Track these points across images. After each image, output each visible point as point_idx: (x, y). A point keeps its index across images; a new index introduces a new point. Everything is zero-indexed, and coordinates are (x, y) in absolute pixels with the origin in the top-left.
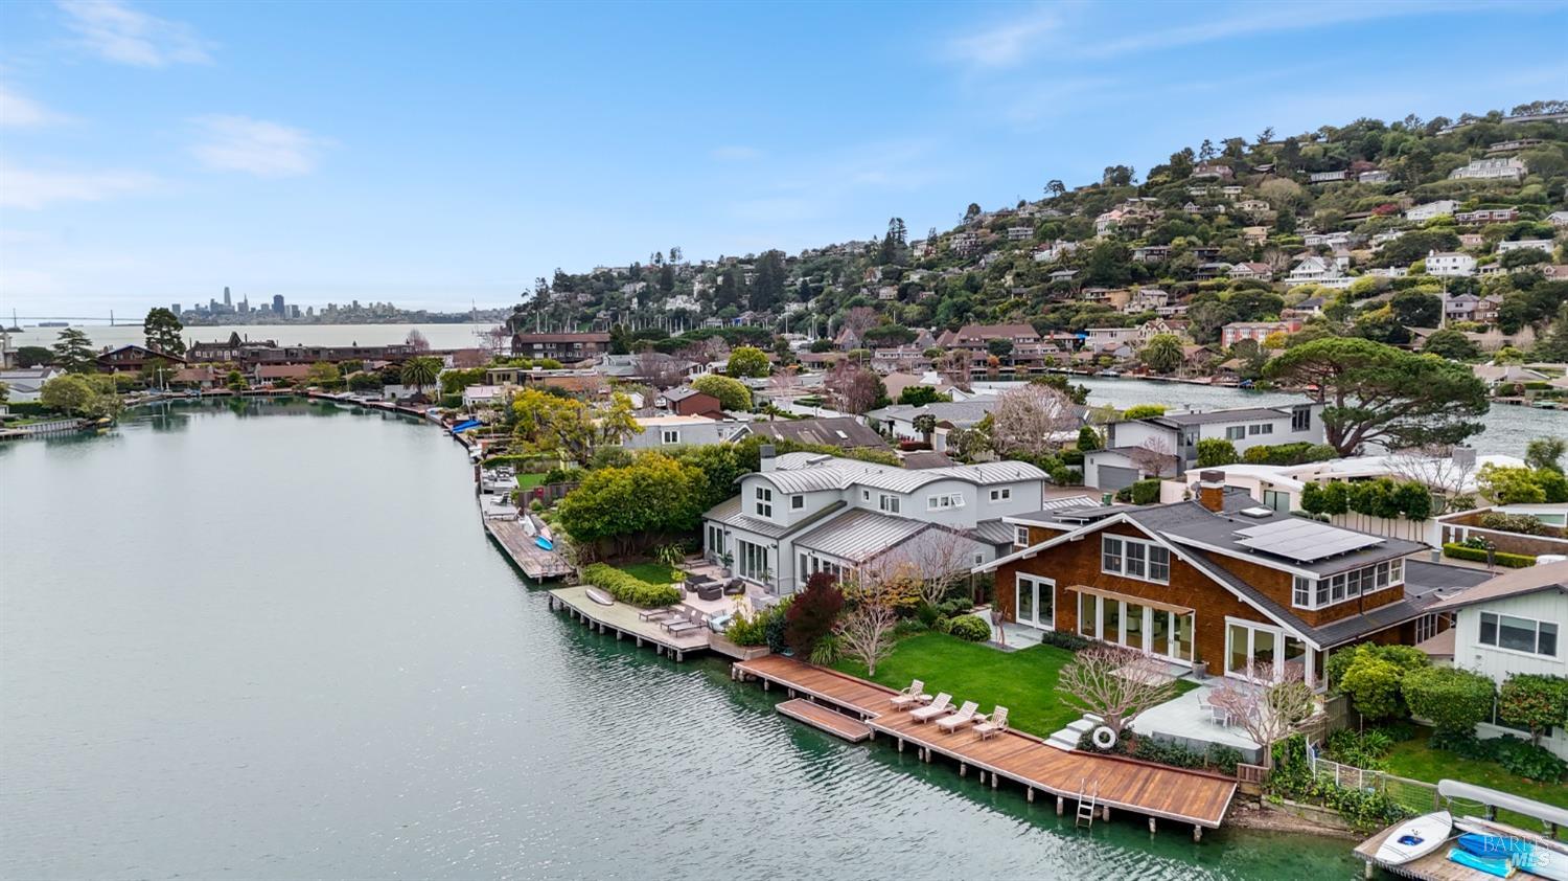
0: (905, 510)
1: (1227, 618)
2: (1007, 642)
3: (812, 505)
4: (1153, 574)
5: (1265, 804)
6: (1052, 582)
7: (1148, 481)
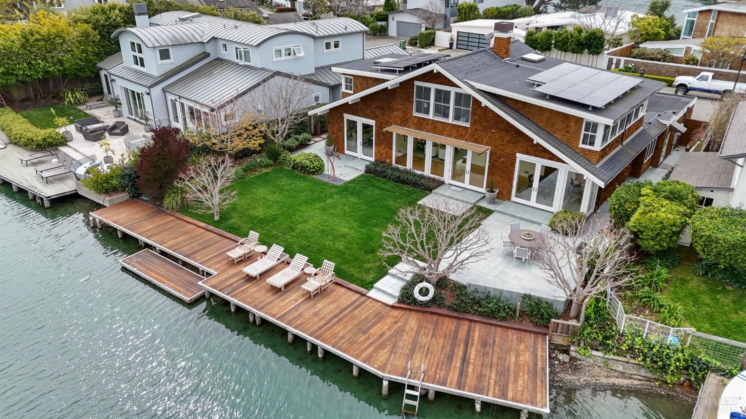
0: (256, 60)
1: (518, 155)
2: (337, 174)
3: (178, 57)
4: (457, 117)
5: (573, 354)
6: (372, 122)
7: (428, 31)
